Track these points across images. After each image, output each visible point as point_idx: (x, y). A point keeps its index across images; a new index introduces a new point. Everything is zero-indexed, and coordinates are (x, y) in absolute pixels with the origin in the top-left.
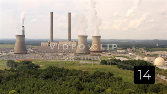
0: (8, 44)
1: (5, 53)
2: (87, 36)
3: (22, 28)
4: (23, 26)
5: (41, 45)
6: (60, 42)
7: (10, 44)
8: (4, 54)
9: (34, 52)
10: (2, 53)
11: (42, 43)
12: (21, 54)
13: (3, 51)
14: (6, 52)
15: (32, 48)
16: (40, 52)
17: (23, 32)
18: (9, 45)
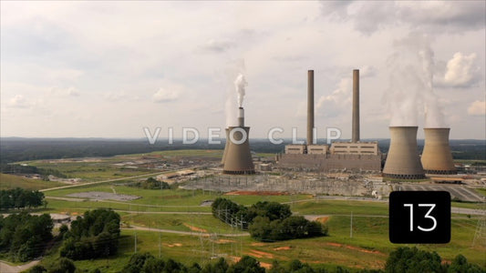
0: (206, 149)
1: (203, 171)
2: (416, 128)
3: (239, 111)
4: (241, 108)
5: (287, 152)
6: (333, 145)
7: (210, 149)
8: (201, 173)
9: (269, 169)
10: (195, 169)
11: (287, 147)
12: (241, 173)
13: (198, 163)
14: (205, 168)
15: (262, 159)
16: (284, 169)
17: (242, 120)
18: (208, 151)
